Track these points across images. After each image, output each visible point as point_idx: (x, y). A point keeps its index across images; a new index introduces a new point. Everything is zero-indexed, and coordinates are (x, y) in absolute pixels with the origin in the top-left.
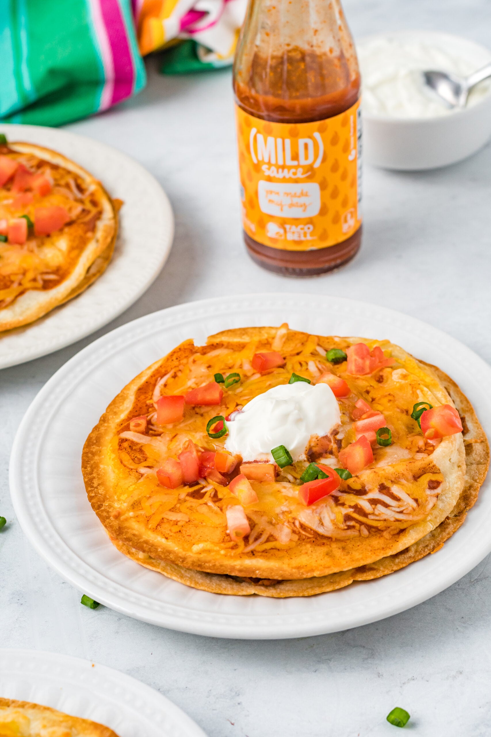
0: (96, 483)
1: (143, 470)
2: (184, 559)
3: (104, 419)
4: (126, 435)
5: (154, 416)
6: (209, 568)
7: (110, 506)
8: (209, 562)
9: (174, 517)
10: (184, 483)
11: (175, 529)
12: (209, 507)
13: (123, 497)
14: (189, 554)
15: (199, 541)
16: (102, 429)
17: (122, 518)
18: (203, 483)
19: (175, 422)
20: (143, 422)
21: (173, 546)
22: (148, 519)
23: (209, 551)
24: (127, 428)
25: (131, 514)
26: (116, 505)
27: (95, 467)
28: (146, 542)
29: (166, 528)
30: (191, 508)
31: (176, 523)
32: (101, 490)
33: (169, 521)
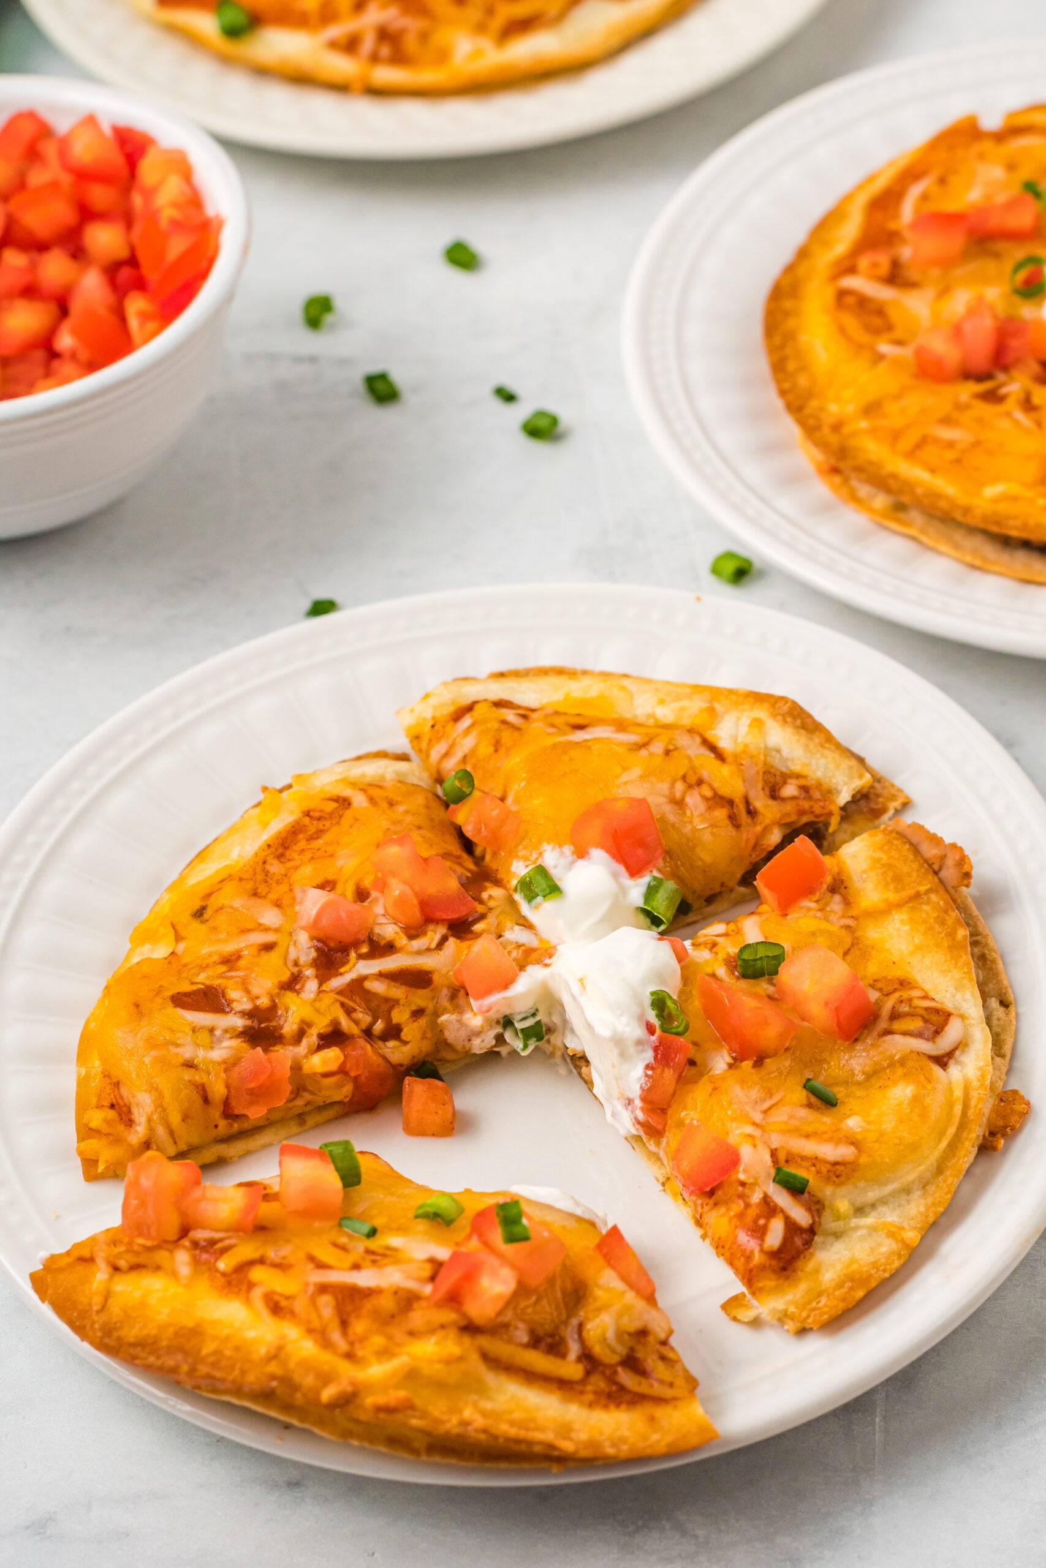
0: (791, 366)
1: (884, 348)
2: (967, 510)
3: (803, 254)
4: (852, 282)
5: (906, 253)
6: (1016, 528)
7: (822, 409)
8: (1015, 518)
9: (947, 433)
10: (967, 375)
11: (950, 455)
12: (1016, 422)
13: (848, 394)
14: (976, 501)
15: (995, 480)
16: (802, 270)
17: (846, 430)
18: (1001, 377)
19: (947, 263)
20: (884, 261)
21: (947, 487)
22: (895, 436)
23: (1014, 499)
24: (851, 270)
25: (863, 424)
26: (833, 408)
27: (790, 337)
28: (894, 476)
29: (931, 453)
30: (980, 421)
31: (951, 445)
32: (803, 381)
33: (937, 441)
